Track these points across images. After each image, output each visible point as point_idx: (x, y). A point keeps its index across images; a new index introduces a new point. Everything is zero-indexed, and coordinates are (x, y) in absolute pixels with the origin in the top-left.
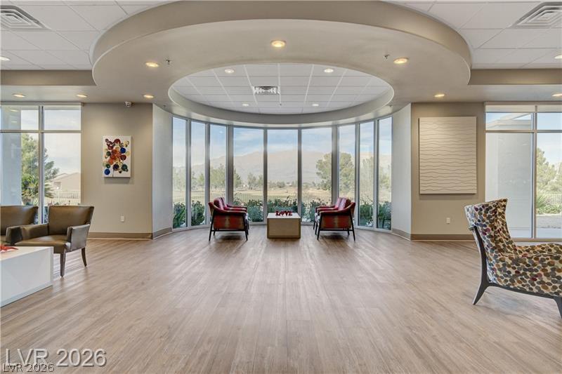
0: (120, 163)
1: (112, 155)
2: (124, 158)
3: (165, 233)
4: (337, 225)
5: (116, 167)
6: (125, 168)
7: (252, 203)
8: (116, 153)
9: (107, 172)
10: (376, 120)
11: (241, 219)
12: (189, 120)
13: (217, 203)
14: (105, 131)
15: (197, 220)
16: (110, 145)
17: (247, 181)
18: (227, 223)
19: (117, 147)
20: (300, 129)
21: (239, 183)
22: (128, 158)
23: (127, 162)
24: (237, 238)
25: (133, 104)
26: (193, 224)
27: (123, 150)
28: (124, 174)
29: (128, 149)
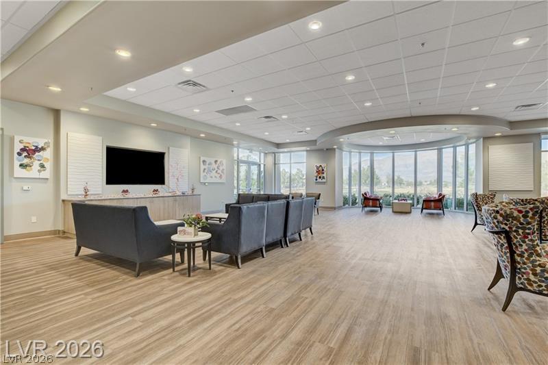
0: (322, 175)
1: (318, 172)
2: (323, 173)
3: (340, 208)
4: (433, 207)
5: (320, 177)
6: (324, 178)
7: (386, 196)
8: (320, 171)
9: (316, 180)
10: (467, 145)
11: (378, 202)
12: (350, 152)
13: (365, 194)
14: (316, 162)
15: (354, 203)
16: (318, 168)
17: (386, 180)
18: (371, 204)
19: (320, 169)
20: (416, 151)
21: (379, 182)
22: (325, 173)
23: (325, 175)
24: (376, 211)
25: (327, 149)
26: (352, 205)
27: (323, 170)
28: (324, 180)
29: (325, 169)
